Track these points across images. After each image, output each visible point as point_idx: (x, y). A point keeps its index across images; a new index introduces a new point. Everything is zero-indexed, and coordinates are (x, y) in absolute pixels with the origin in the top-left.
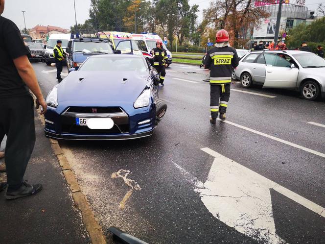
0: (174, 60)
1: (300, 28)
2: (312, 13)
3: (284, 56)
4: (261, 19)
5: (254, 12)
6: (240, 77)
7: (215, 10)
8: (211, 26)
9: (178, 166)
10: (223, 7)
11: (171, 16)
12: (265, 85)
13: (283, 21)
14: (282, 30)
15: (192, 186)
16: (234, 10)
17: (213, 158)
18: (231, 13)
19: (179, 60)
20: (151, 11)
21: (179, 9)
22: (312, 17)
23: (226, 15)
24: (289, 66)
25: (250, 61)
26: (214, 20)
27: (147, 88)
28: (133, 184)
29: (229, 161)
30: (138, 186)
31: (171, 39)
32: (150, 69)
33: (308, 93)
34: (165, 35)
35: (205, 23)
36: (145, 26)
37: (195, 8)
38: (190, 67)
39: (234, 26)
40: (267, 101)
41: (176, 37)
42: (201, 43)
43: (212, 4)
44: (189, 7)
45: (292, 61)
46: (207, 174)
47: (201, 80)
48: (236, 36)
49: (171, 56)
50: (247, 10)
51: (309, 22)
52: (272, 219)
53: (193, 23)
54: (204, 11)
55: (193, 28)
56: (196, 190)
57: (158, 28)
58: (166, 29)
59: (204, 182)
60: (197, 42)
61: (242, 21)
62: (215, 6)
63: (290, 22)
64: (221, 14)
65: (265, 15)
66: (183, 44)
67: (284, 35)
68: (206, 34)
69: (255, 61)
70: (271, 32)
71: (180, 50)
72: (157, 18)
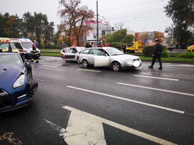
0: (42, 54)
1: (108, 35)
2: (113, 28)
3: (102, 50)
4: (89, 31)
5: (85, 27)
6: (81, 62)
7: (64, 25)
8: (63, 34)
9: (48, 122)
10: (68, 24)
11: (38, 28)
12: (95, 65)
13: (100, 32)
14: (100, 36)
15: (58, 132)
16: (75, 26)
17: (70, 112)
18: (73, 27)
19: (45, 54)
20: (24, 24)
21: (42, 23)
22: (113, 30)
23: (71, 28)
24: (105, 55)
25: (86, 53)
26: (64, 31)
27: (22, 74)
28: (16, 141)
29: (79, 111)
30: (20, 142)
31: (39, 41)
32: (24, 61)
33: (116, 68)
34: (35, 39)
35: (59, 32)
36: (20, 33)
37: (52, 24)
38: (53, 58)
39: (76, 34)
40: (97, 74)
41: (42, 40)
42: (58, 44)
43: (62, 22)
44: (48, 23)
45: (106, 53)
46: (67, 123)
47: (60, 65)
48: (78, 40)
49: (40, 52)
50: (81, 26)
51: (112, 32)
52: (105, 141)
53: (52, 32)
54: (58, 25)
55: (52, 35)
56: (61, 135)
57: (29, 34)
58: (35, 35)
59: (65, 128)
60: (56, 43)
61: (79, 32)
62: (63, 23)
63: (103, 32)
64: (68, 27)
65: (91, 29)
66: (47, 44)
67: (102, 39)
68: (61, 38)
69: (89, 53)
70: (95, 37)
71: (45, 48)
72: (28, 29)
